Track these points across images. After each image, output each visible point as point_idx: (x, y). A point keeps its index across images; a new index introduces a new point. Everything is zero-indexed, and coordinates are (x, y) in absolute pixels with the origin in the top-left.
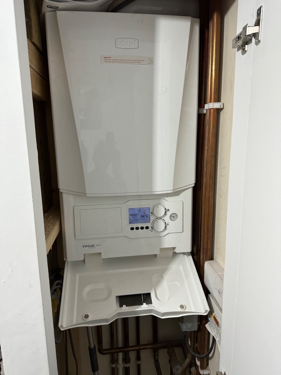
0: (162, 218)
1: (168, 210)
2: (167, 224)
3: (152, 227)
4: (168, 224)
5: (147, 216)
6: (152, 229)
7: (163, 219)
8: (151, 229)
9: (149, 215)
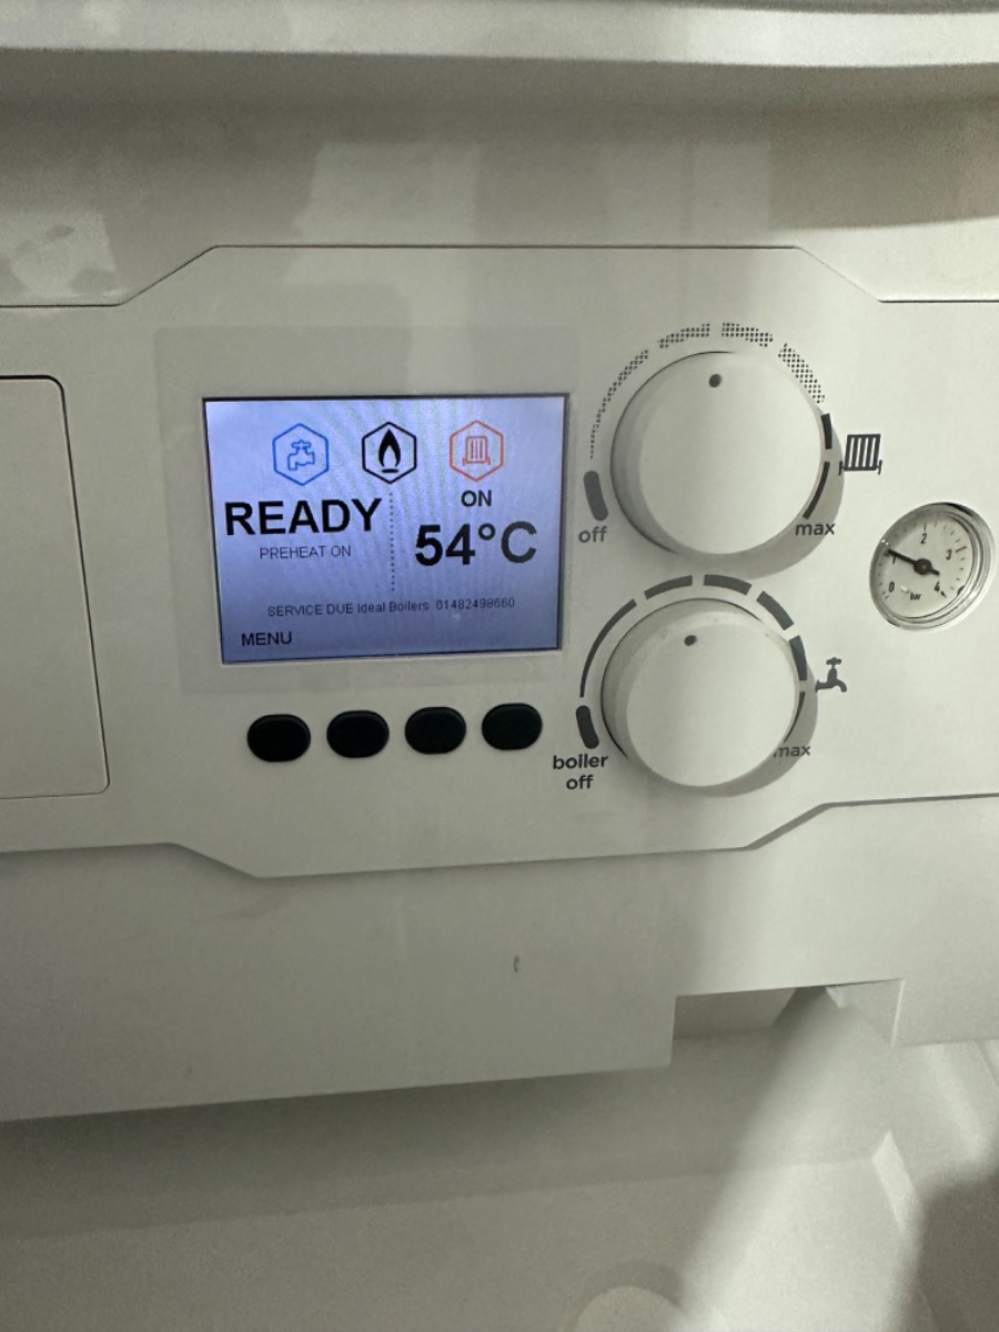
0: (759, 586)
1: (864, 453)
2: (819, 672)
3: (583, 715)
4: (833, 681)
5: (519, 542)
6: (590, 740)
7: (765, 600)
8: (577, 747)
9: (546, 524)
